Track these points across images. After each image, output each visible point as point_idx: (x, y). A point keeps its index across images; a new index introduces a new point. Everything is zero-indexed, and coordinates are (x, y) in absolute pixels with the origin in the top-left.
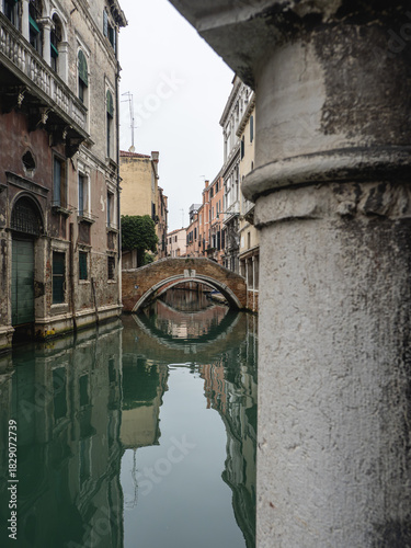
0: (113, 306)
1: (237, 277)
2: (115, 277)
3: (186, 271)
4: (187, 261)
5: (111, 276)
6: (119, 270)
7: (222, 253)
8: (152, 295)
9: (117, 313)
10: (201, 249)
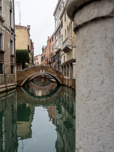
0: (13, 84)
1: (60, 73)
2: (14, 73)
3: (41, 71)
4: (41, 67)
5: (12, 72)
6: (15, 70)
7: (54, 64)
8: (28, 79)
9: (15, 86)
10: (47, 62)
